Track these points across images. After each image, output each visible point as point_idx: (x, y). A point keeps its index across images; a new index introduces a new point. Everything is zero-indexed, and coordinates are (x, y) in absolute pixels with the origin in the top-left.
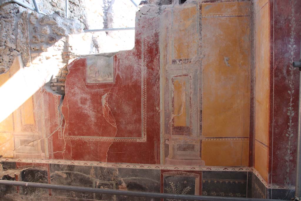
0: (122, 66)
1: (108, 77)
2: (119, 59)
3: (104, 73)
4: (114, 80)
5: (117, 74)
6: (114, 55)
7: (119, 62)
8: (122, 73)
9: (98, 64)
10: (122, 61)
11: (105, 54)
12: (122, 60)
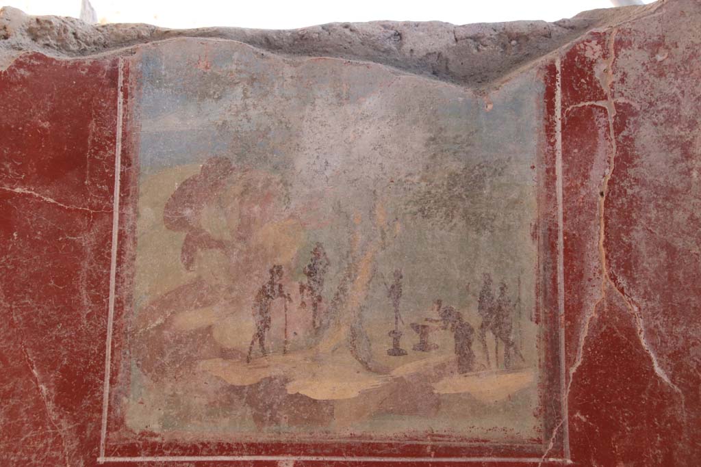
0: (680, 216)
1: (464, 361)
2: (624, 113)
3: (395, 291)
4: (549, 409)
5: (589, 314)
6: (556, 57)
7: (624, 160)
8: (673, 312)
9: (301, 163)
10: (669, 143)
11: (398, 33)
12: (670, 121)
